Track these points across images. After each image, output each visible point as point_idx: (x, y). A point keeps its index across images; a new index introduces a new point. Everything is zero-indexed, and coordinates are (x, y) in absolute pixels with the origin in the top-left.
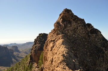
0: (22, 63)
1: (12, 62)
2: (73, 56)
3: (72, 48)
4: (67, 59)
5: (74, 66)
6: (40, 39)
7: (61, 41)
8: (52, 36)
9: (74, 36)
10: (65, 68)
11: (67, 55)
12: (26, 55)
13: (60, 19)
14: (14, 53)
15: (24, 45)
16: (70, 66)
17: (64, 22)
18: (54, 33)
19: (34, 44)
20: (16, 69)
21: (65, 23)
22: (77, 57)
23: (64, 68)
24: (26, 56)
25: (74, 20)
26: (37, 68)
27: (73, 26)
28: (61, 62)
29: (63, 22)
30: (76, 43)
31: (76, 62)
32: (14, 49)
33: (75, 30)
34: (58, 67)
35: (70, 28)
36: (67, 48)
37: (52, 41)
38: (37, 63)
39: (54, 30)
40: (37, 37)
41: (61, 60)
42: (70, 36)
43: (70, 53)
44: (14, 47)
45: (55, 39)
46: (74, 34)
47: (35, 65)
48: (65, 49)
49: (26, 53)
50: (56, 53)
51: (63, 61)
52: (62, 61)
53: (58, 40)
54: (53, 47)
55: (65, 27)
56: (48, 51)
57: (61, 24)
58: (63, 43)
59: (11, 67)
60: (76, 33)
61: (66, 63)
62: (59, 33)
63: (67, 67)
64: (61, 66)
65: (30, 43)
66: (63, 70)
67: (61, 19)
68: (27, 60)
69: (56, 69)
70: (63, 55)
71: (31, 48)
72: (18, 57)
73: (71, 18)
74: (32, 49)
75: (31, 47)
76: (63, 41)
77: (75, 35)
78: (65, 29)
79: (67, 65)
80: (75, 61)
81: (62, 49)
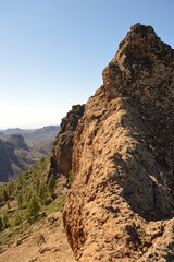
0: (33, 175)
1: (12, 172)
2: (151, 162)
3: (150, 136)
4: (127, 171)
5: (155, 199)
6: (75, 118)
7: (117, 115)
8: (97, 104)
9: (158, 104)
10: (114, 206)
11: (129, 160)
12: (42, 156)
13: (121, 55)
14: (16, 151)
15: (38, 132)
16: (138, 198)
17: (131, 63)
18: (102, 98)
19: (60, 130)
20: (20, 188)
21: (134, 66)
22: (164, 166)
23: (111, 209)
24: (43, 160)
25: (160, 57)
26: (66, 189)
27: (156, 76)
28: (104, 184)
29: (127, 63)
30: (164, 126)
31: (162, 183)
32: (15, 142)
33: (161, 89)
34: (92, 199)
35: (147, 81)
36: (134, 137)
37: (94, 117)
38: (67, 177)
39: (102, 88)
40: (68, 114)
41: (106, 173)
42: (146, 105)
43: (144, 152)
44: (16, 136)
45: (104, 112)
46: (158, 99)
47: (62, 180)
48: (128, 139)
49: (43, 152)
50: (100, 152)
51: (113, 179)
52: (111, 178)
53: (110, 113)
54: (95, 133)
55: (135, 76)
56: (83, 144)
57: (122, 68)
58: (123, 123)
59: (8, 184)
60: (166, 96)
61: (121, 189)
62: (116, 93)
63: (125, 204)
64: (105, 198)
65: (51, 128)
66: (106, 216)
67: (124, 56)
68: (44, 169)
69: (87, 205)
70: (116, 159)
71: (54, 140)
72: (25, 160)
73: (152, 52)
74: (55, 144)
75: (52, 137)
76: (125, 115)
77: (161, 101)
78: (134, 85)
79: (127, 195)
80: (159, 178)
81: (120, 139)
